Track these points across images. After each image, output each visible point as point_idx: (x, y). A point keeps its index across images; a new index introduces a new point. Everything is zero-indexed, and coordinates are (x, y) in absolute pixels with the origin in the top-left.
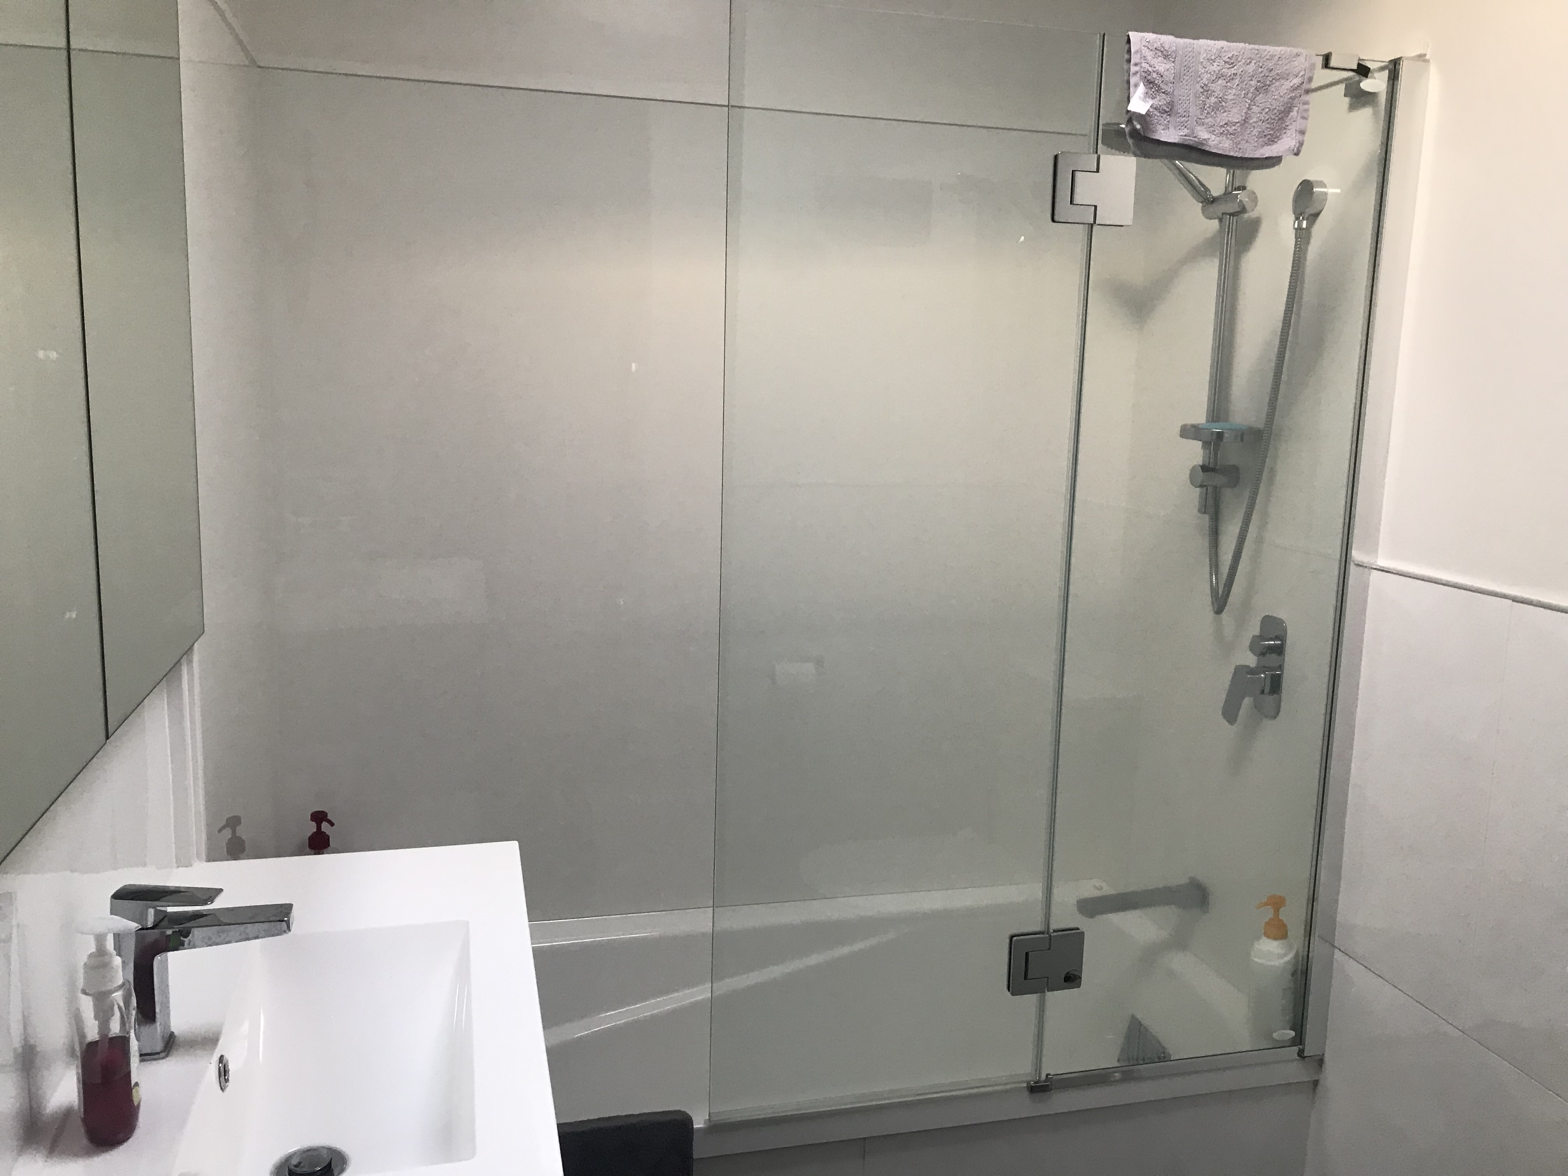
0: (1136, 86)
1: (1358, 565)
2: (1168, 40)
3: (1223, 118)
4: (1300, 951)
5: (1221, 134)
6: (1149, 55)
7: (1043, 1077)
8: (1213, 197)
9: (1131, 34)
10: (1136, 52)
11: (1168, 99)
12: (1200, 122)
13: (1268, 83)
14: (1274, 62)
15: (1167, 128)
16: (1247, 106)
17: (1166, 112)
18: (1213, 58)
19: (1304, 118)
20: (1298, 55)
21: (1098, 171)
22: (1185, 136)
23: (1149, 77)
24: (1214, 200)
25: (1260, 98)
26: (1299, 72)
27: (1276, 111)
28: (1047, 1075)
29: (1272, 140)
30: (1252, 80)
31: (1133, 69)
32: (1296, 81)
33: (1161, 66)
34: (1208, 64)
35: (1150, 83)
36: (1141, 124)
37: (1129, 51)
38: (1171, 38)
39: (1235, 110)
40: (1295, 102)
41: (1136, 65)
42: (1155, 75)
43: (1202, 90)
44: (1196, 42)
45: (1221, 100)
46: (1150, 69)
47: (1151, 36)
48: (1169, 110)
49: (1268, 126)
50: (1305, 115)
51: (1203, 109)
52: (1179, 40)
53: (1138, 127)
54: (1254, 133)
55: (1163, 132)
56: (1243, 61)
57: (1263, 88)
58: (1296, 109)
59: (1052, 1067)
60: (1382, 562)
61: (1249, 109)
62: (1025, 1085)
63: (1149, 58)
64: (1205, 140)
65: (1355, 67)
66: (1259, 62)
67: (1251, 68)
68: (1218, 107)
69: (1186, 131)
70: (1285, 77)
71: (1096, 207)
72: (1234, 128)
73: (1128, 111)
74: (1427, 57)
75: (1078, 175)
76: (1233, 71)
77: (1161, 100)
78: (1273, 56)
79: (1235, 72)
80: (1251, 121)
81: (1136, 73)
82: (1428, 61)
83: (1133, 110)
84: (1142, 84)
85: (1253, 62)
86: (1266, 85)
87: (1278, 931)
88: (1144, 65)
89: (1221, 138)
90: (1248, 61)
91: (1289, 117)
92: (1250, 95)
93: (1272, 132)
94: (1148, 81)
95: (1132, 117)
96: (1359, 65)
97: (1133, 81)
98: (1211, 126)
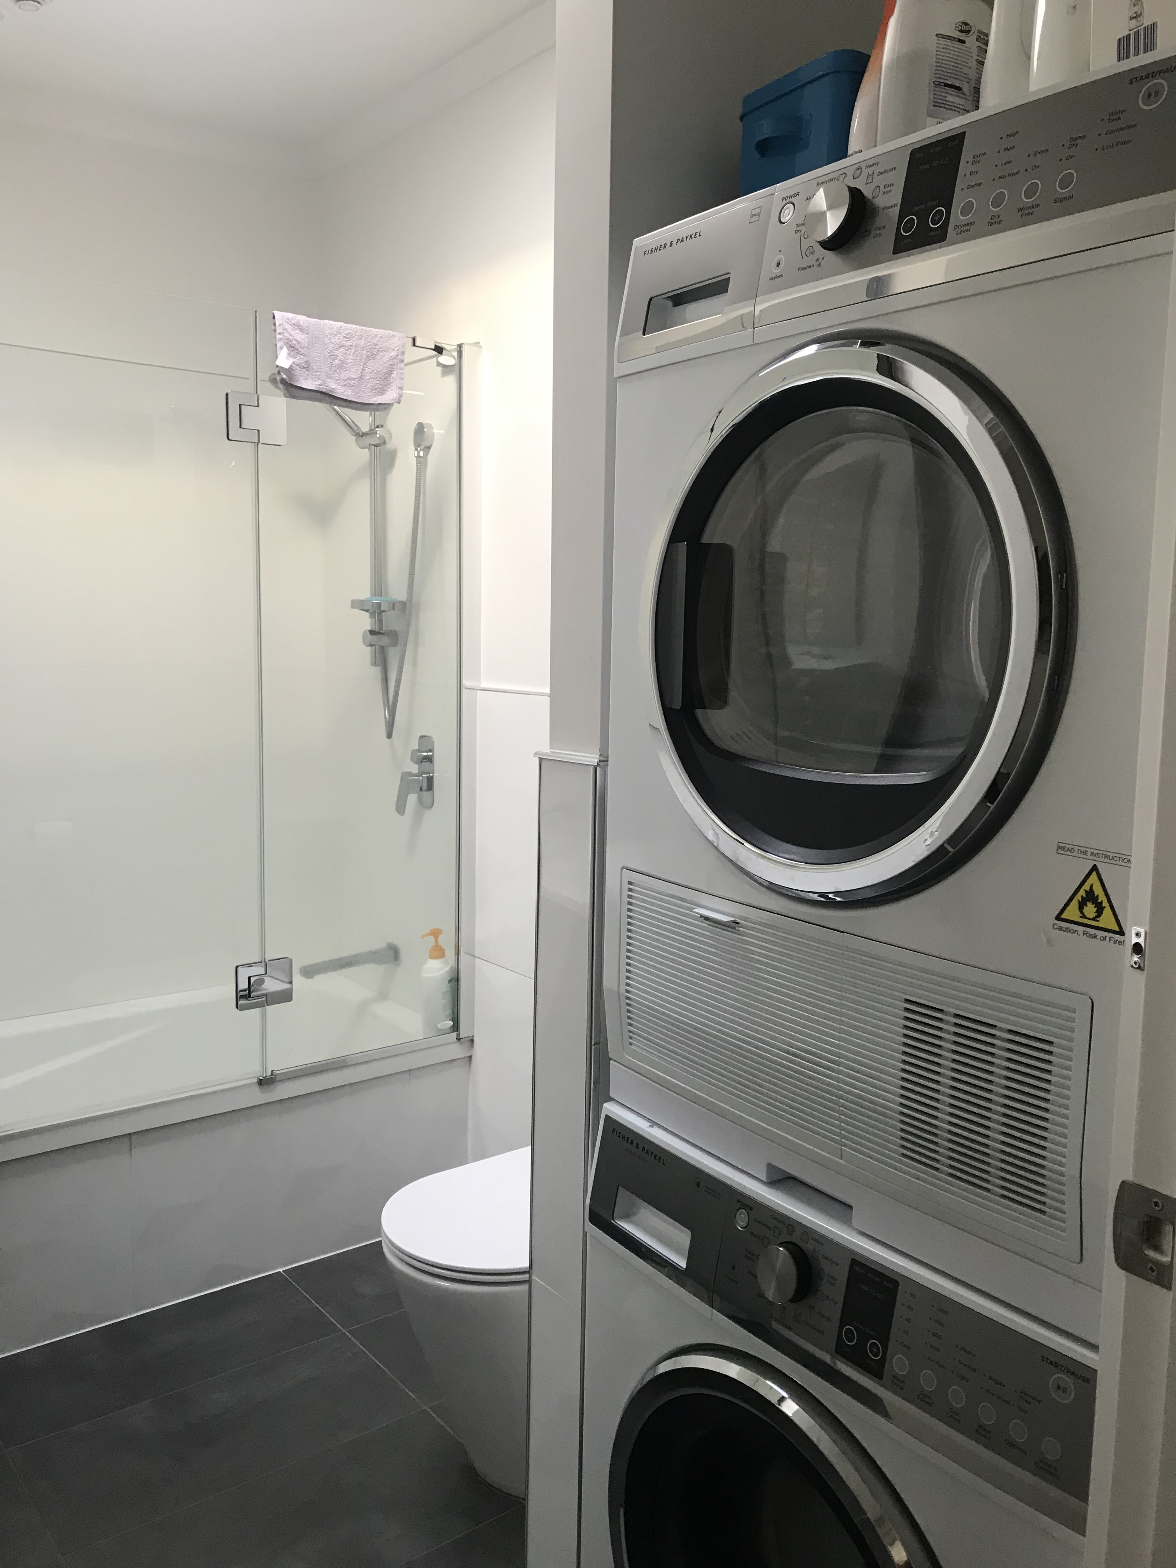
0: (281, 348)
1: (466, 688)
2: (302, 319)
3: (345, 375)
4: (454, 966)
5: (345, 385)
6: (289, 327)
7: (269, 1073)
8: (362, 433)
9: (276, 313)
10: (280, 325)
11: (306, 359)
12: (329, 376)
13: (375, 353)
14: (377, 339)
15: (306, 379)
16: (362, 367)
17: (304, 368)
18: (335, 333)
19: (402, 379)
20: (394, 336)
21: (258, 406)
22: (320, 385)
23: (290, 343)
24: (364, 435)
25: (370, 363)
26: (395, 348)
27: (381, 373)
28: (272, 1071)
29: (382, 392)
30: (363, 350)
31: (278, 337)
32: (394, 353)
33: (299, 336)
34: (332, 337)
35: (292, 347)
36: (287, 376)
37: (275, 324)
38: (304, 317)
39: (353, 370)
40: (394, 367)
41: (280, 334)
42: (294, 342)
43: (329, 355)
44: (322, 321)
45: (343, 362)
46: (290, 338)
47: (289, 315)
48: (307, 367)
49: (378, 382)
50: (402, 376)
51: (331, 368)
52: (310, 319)
53: (284, 377)
54: (368, 386)
55: (303, 381)
56: (356, 337)
57: (371, 356)
58: (395, 372)
59: (277, 1064)
60: (484, 685)
61: (363, 370)
62: (255, 1080)
63: (290, 330)
64: (333, 389)
65: (433, 348)
66: (367, 338)
67: (363, 342)
68: (342, 366)
69: (320, 382)
70: (386, 350)
71: (259, 431)
72: (353, 382)
73: (278, 366)
74: (481, 344)
75: (243, 407)
76: (349, 343)
77: (299, 360)
78: (377, 335)
79: (351, 344)
80: (366, 378)
81: (280, 340)
82: (481, 347)
83: (280, 365)
84: (285, 348)
85: (364, 338)
86: (373, 355)
87: (438, 952)
88: (286, 334)
89: (345, 388)
90: (360, 337)
91: (392, 377)
92: (363, 360)
93: (380, 387)
94: (290, 345)
95: (280, 370)
96: (436, 346)
97: (279, 345)
98: (337, 380)
